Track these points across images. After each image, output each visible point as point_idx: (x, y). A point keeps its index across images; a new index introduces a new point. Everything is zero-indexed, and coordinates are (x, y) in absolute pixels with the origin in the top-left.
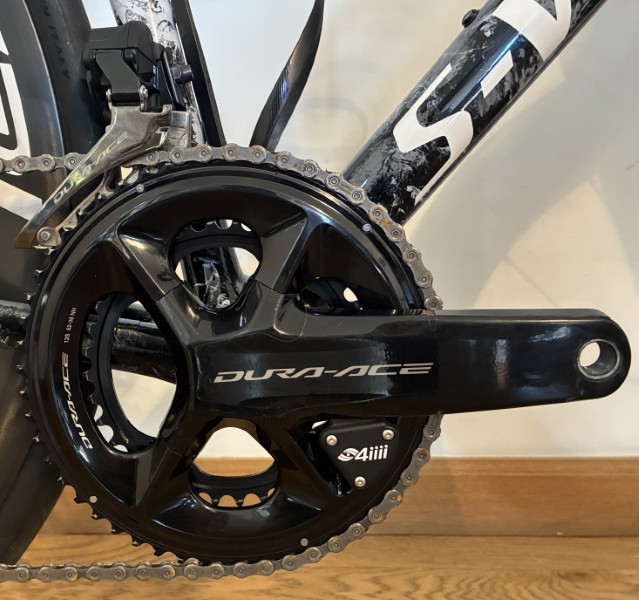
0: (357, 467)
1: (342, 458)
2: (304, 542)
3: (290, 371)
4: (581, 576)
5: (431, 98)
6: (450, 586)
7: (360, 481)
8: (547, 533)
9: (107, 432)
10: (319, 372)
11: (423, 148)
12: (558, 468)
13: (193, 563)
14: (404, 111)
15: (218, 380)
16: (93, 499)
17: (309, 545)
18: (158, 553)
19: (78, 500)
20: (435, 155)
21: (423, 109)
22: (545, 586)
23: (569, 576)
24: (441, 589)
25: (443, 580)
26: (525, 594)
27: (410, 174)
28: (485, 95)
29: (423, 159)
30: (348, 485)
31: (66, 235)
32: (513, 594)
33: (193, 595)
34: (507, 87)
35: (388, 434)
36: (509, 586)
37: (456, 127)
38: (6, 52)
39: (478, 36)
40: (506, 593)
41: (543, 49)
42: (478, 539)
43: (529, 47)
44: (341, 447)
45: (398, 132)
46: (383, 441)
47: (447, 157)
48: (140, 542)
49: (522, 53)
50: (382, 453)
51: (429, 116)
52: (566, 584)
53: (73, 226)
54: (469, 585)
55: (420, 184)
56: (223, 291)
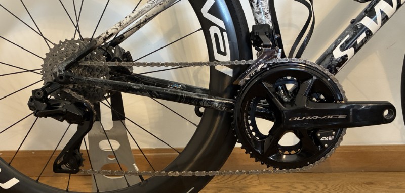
0: (325, 142)
1: (322, 139)
2: (308, 163)
3: (309, 117)
4: (372, 183)
5: (343, 44)
6: (329, 187)
7: (326, 145)
8: (359, 171)
9: (254, 134)
10: (317, 117)
11: (341, 57)
12: (363, 148)
13: (278, 169)
14: (335, 47)
15: (290, 120)
16: (251, 152)
17: (310, 164)
18: (268, 167)
19: (246, 153)
20: (344, 59)
21: (341, 47)
22: (360, 187)
23: (367, 184)
24: (327, 188)
25: (326, 185)
26: (354, 189)
27: (337, 64)
28: (358, 43)
29: (341, 60)
30: (323, 147)
31: (247, 81)
32: (350, 189)
33: (245, 192)
34: (364, 41)
35: (334, 133)
36: (348, 187)
37: (350, 52)
38: (225, 29)
39: (356, 28)
40: (347, 189)
41: (373, 32)
42: (336, 173)
43: (370, 32)
44: (321, 137)
45: (334, 52)
46: (333, 135)
47: (347, 60)
48: (263, 164)
49: (368, 33)
50: (332, 138)
51: (343, 48)
52: (366, 186)
53: (249, 78)
54: (335, 187)
55: (339, 67)
56: (285, 95)
